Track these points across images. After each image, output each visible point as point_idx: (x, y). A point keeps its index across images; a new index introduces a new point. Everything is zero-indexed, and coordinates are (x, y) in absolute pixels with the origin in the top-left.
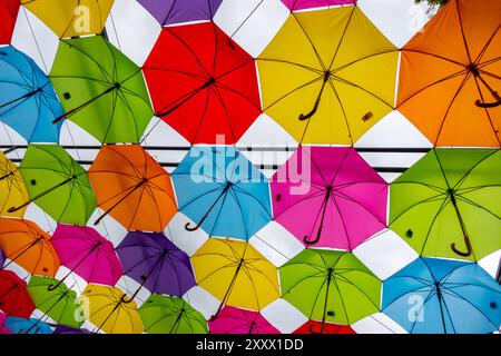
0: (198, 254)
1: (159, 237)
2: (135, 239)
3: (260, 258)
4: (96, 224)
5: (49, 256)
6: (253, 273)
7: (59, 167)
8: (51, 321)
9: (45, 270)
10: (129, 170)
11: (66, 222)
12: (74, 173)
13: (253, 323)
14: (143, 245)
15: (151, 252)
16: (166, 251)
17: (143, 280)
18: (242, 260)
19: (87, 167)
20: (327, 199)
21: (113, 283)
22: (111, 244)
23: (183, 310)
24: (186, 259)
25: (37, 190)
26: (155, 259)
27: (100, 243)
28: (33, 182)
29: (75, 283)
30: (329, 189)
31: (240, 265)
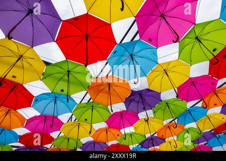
0: (150, 85)
1: (133, 93)
2: (128, 102)
3: (169, 63)
5: (115, 131)
6: (172, 70)
7: (86, 109)
8: (137, 145)
9: (118, 135)
10: (102, 87)
11: (107, 118)
12: (91, 106)
13: (193, 82)
14: (133, 100)
15: (137, 99)
16: (140, 95)
17: (144, 109)
18: (165, 70)
19: (91, 101)
20: (165, 20)
21: (138, 119)
22: (124, 111)
23: (167, 103)
24: (148, 90)
25: (89, 121)
26: (141, 100)
27: (121, 114)
28: (86, 120)
30: (162, 15)
31: (166, 72)
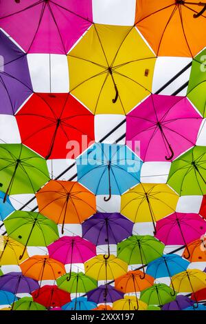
0: (122, 209)
1: (98, 215)
2: (87, 225)
3: (154, 185)
4: (62, 233)
5: (56, 265)
6: (156, 196)
7: (25, 221)
8: (82, 294)
9: (59, 273)
10: (57, 195)
11: (50, 242)
12: (34, 218)
13: (177, 220)
14: (93, 225)
15: (100, 225)
16: (107, 219)
17: (107, 241)
18: (146, 194)
19: (37, 210)
20: (161, 130)
21: (94, 254)
22: (78, 237)
23: (138, 241)
24: (119, 215)
25: (24, 239)
26: (105, 227)
27: (73, 241)
28: (20, 237)
29: (78, 268)
30: (159, 124)
31: (147, 197)
